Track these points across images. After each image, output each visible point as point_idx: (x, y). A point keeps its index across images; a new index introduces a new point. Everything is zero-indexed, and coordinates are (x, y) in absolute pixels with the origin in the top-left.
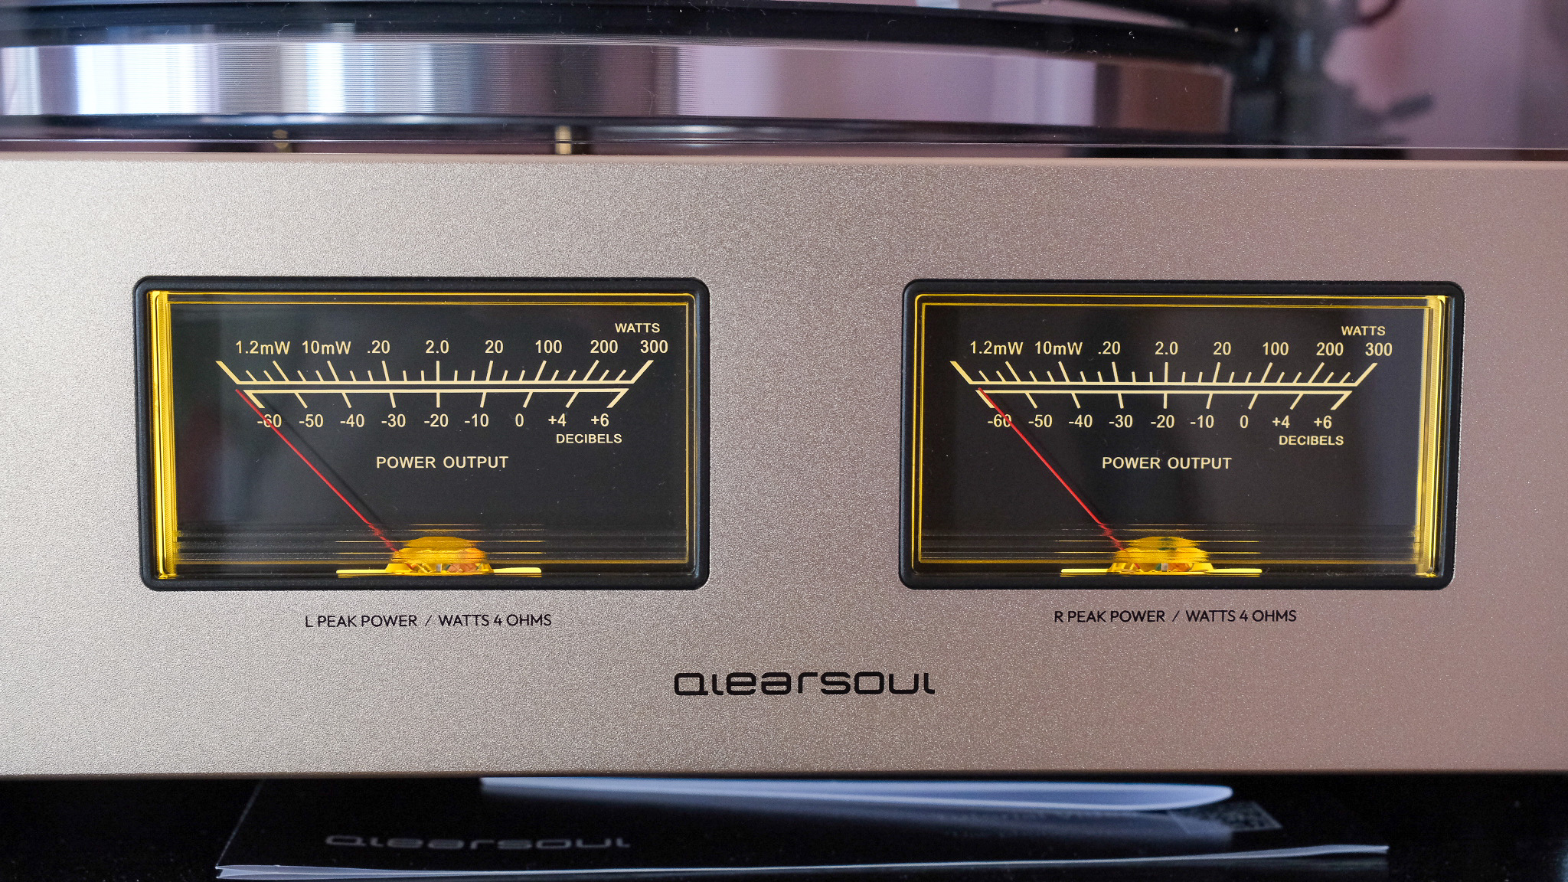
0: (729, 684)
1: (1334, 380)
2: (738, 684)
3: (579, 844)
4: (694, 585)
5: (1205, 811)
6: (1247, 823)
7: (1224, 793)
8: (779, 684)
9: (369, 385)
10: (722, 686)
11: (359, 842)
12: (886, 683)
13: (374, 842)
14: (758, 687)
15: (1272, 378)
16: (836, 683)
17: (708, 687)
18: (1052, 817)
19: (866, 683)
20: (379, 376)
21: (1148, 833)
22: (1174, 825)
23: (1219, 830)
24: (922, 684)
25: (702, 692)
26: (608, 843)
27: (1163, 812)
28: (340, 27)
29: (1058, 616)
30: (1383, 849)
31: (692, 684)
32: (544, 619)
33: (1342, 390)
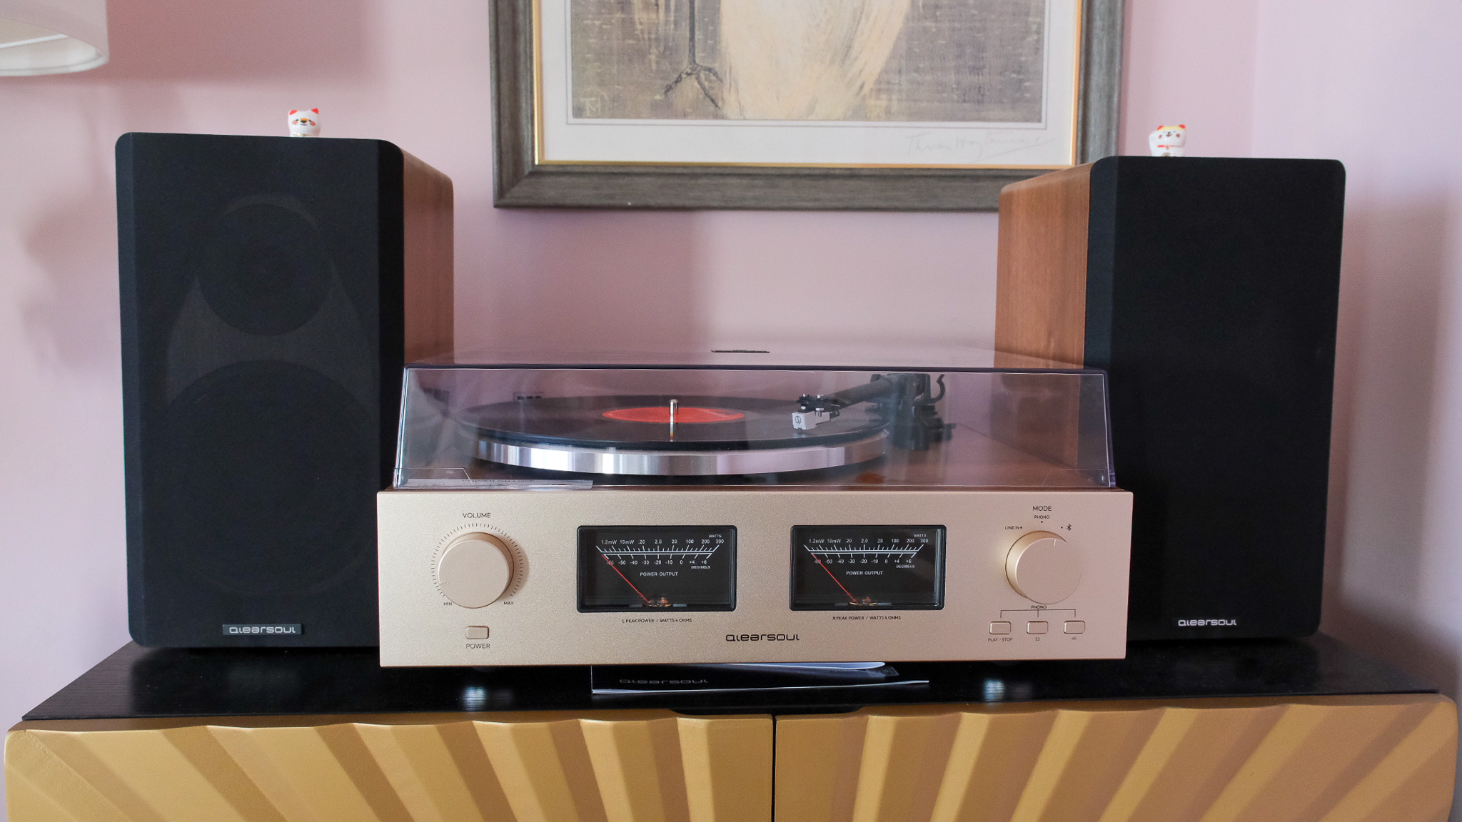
0: (742, 637)
1: (912, 549)
2: (744, 638)
3: (693, 681)
4: (732, 610)
5: (877, 669)
6: (889, 673)
7: (884, 664)
8: (756, 638)
9: (639, 553)
10: (739, 638)
11: (629, 682)
12: (786, 637)
13: (633, 682)
14: (750, 639)
15: (894, 549)
16: (772, 638)
17: (735, 639)
18: (831, 671)
19: (780, 637)
20: (642, 550)
21: (860, 676)
22: (867, 674)
23: (880, 675)
24: (796, 637)
25: (734, 640)
26: (701, 681)
27: (865, 670)
28: (612, 449)
29: (834, 618)
30: (928, 681)
31: (731, 638)
32: (690, 620)
33: (914, 552)
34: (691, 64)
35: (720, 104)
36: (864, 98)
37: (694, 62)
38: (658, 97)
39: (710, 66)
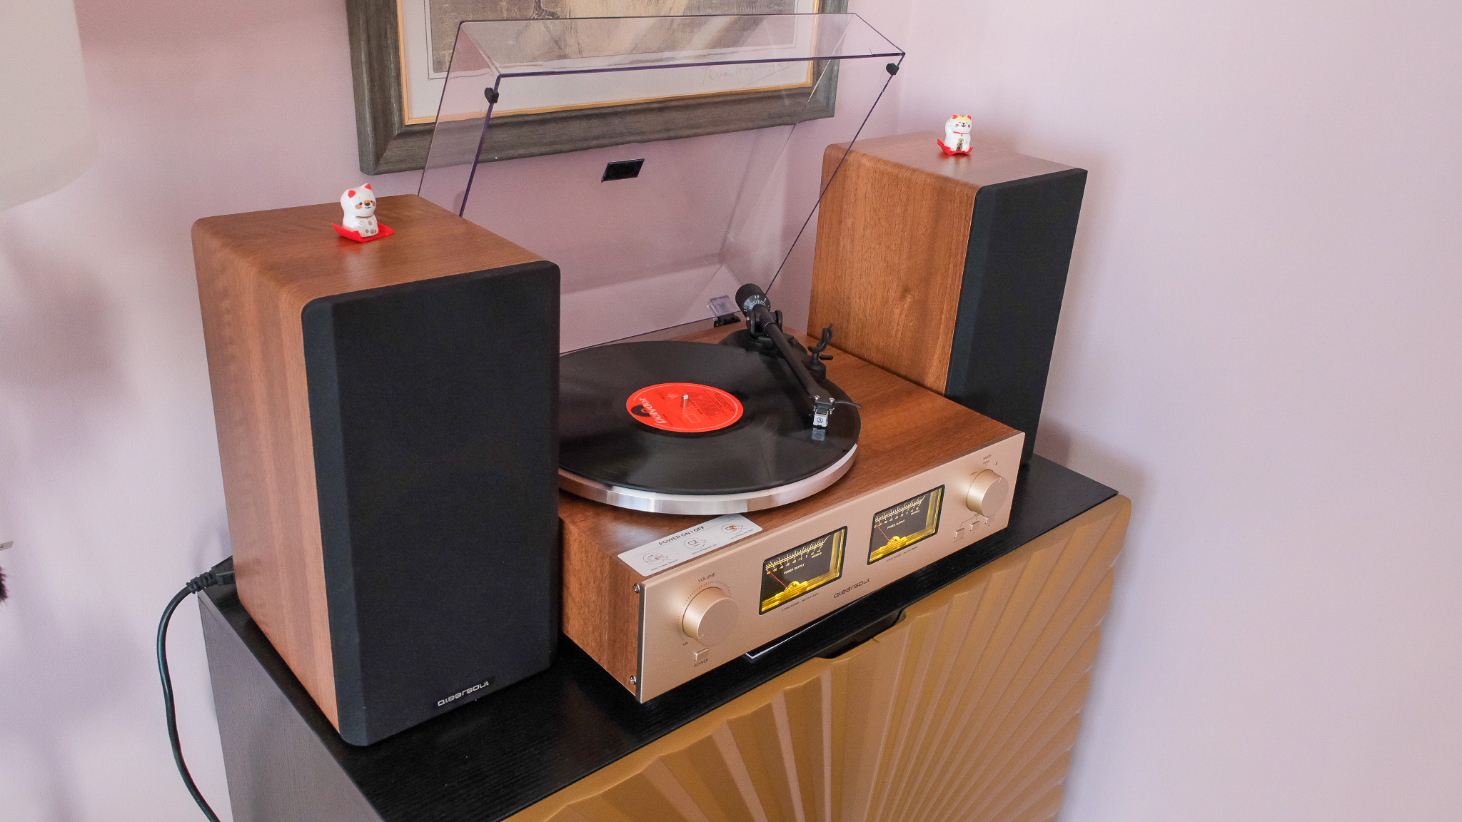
12: (863, 582)
16: (856, 586)
19: (860, 584)
24: (868, 580)
34: (537, 10)
35: (562, 45)
36: (674, 32)
37: (540, 6)
38: (511, 42)
39: (552, 10)
